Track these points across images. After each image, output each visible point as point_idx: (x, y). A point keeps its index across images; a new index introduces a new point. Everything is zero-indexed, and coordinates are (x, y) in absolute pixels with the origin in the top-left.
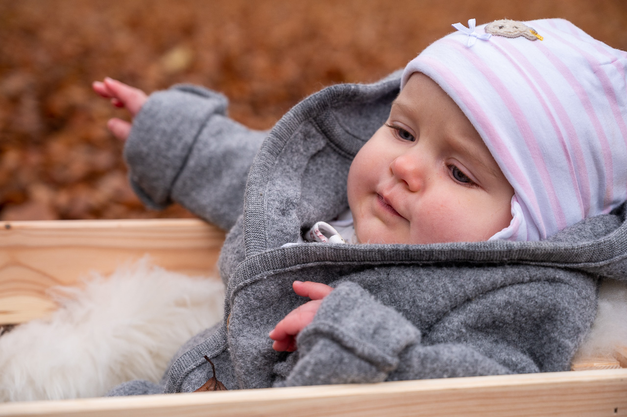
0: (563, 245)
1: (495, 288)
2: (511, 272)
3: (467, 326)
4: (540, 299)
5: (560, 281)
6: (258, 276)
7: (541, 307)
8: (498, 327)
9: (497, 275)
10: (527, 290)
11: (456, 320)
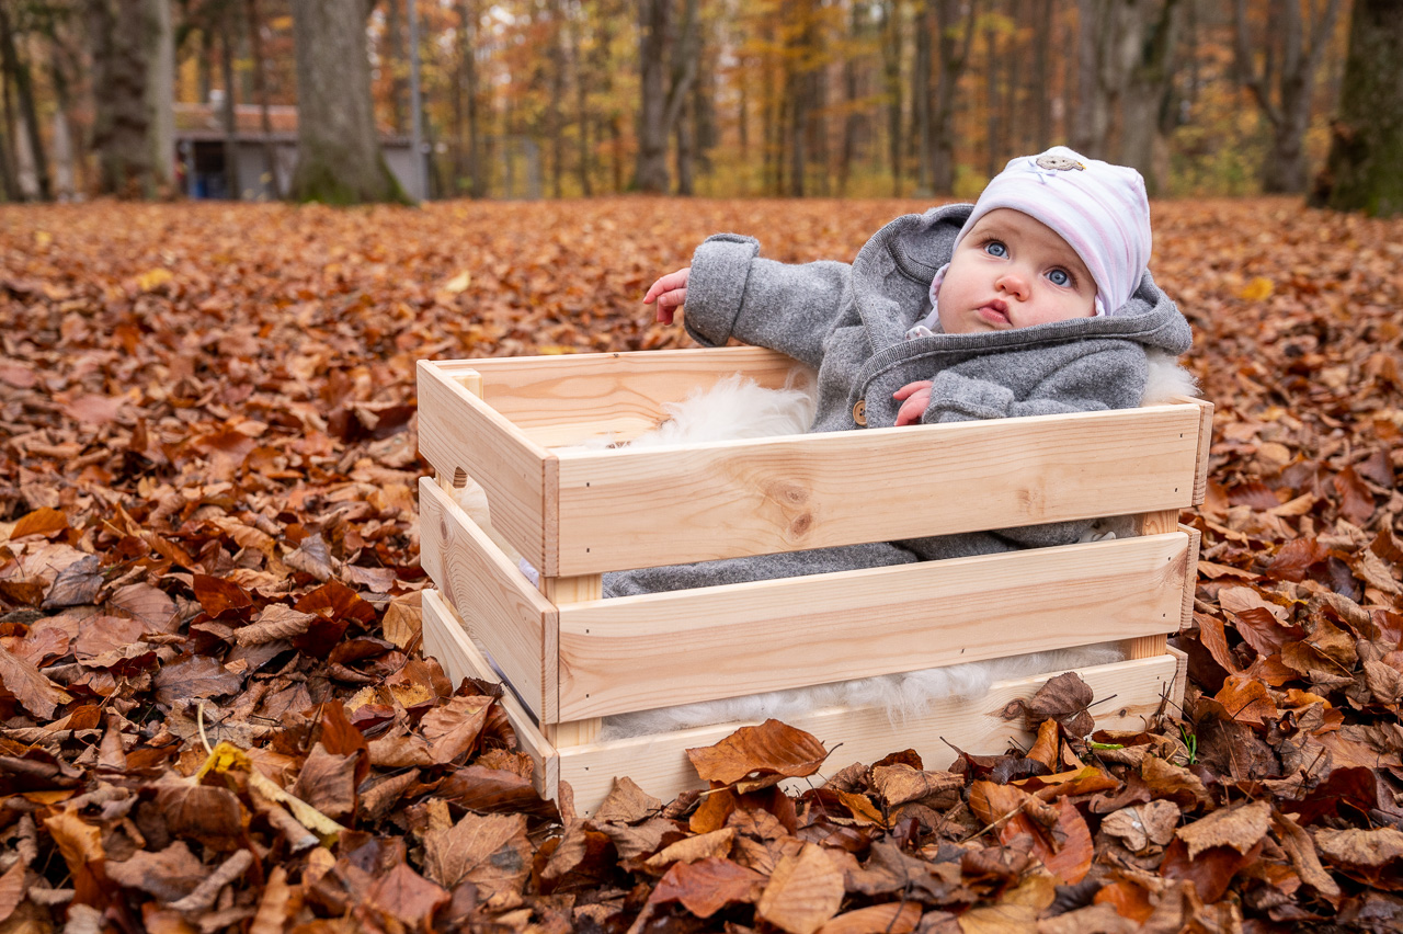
0: (1125, 317)
1: (1075, 359)
2: (1086, 345)
3: (1057, 388)
4: (1111, 362)
5: (1123, 348)
6: (888, 367)
7: (1113, 368)
8: (1080, 388)
9: (1076, 348)
10: (1101, 357)
11: (1048, 385)
